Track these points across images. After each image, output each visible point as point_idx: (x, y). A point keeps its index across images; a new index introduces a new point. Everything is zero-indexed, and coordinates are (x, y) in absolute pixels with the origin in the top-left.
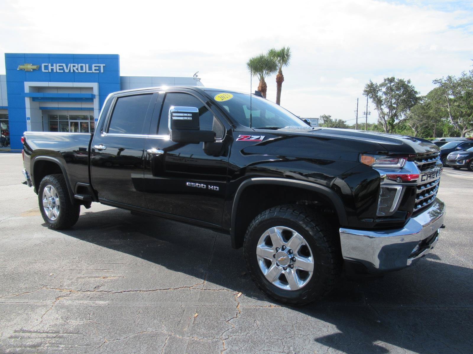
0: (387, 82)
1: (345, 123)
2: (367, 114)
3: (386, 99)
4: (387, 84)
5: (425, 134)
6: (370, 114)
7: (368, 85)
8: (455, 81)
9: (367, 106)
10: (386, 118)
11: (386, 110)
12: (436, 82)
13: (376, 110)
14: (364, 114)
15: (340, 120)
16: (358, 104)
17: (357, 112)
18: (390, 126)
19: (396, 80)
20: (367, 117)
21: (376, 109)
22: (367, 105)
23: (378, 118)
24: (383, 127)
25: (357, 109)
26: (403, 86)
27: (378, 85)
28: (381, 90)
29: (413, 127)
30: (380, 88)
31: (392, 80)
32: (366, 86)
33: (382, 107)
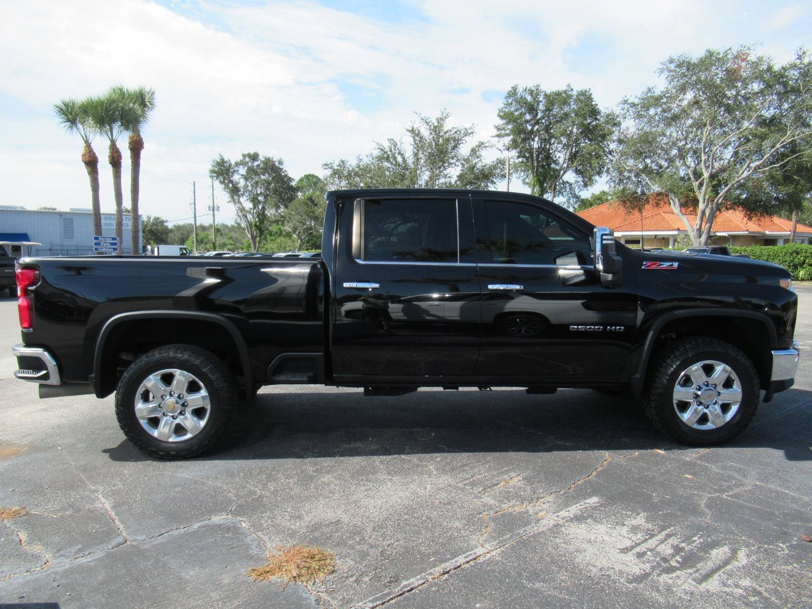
0: (247, 159)
1: (165, 224)
2: (213, 209)
3: (246, 186)
4: (247, 163)
5: (310, 244)
6: (218, 210)
7: (217, 162)
8: (351, 169)
9: (213, 196)
10: (250, 217)
11: (248, 205)
12: (326, 167)
13: (232, 205)
14: (209, 210)
15: (157, 219)
16: (194, 192)
17: (195, 205)
18: (256, 230)
19: (261, 158)
20: (214, 215)
21: (230, 201)
22: (213, 194)
23: (236, 217)
24: (246, 231)
25: (195, 200)
26: (272, 168)
27: (233, 163)
28: (238, 171)
29: (294, 232)
30: (236, 169)
31: (254, 157)
32: (213, 163)
33: (242, 200)
